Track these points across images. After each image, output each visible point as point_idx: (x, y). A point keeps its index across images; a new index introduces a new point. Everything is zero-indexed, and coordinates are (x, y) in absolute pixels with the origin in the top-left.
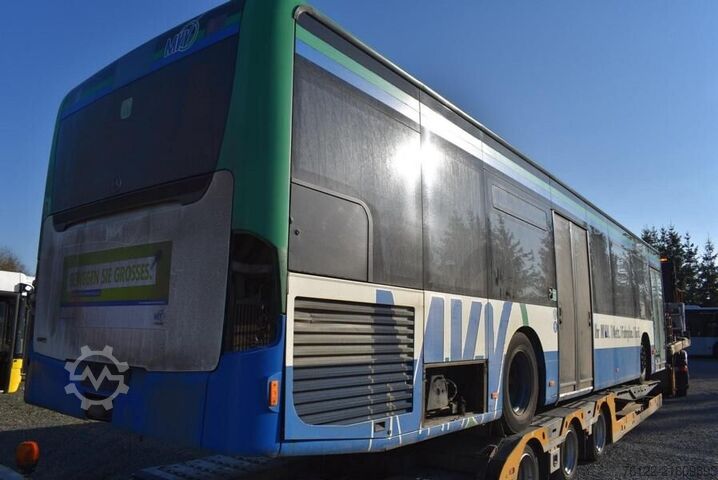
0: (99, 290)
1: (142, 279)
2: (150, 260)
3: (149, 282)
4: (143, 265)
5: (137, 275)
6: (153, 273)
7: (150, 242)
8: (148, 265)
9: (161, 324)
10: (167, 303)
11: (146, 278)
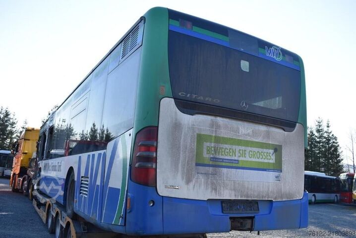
0: (238, 160)
1: (267, 159)
2: (271, 151)
3: (271, 161)
4: (267, 153)
5: (264, 157)
6: (273, 157)
7: (270, 143)
8: (270, 153)
9: (280, 180)
10: (281, 172)
11: (270, 159)
